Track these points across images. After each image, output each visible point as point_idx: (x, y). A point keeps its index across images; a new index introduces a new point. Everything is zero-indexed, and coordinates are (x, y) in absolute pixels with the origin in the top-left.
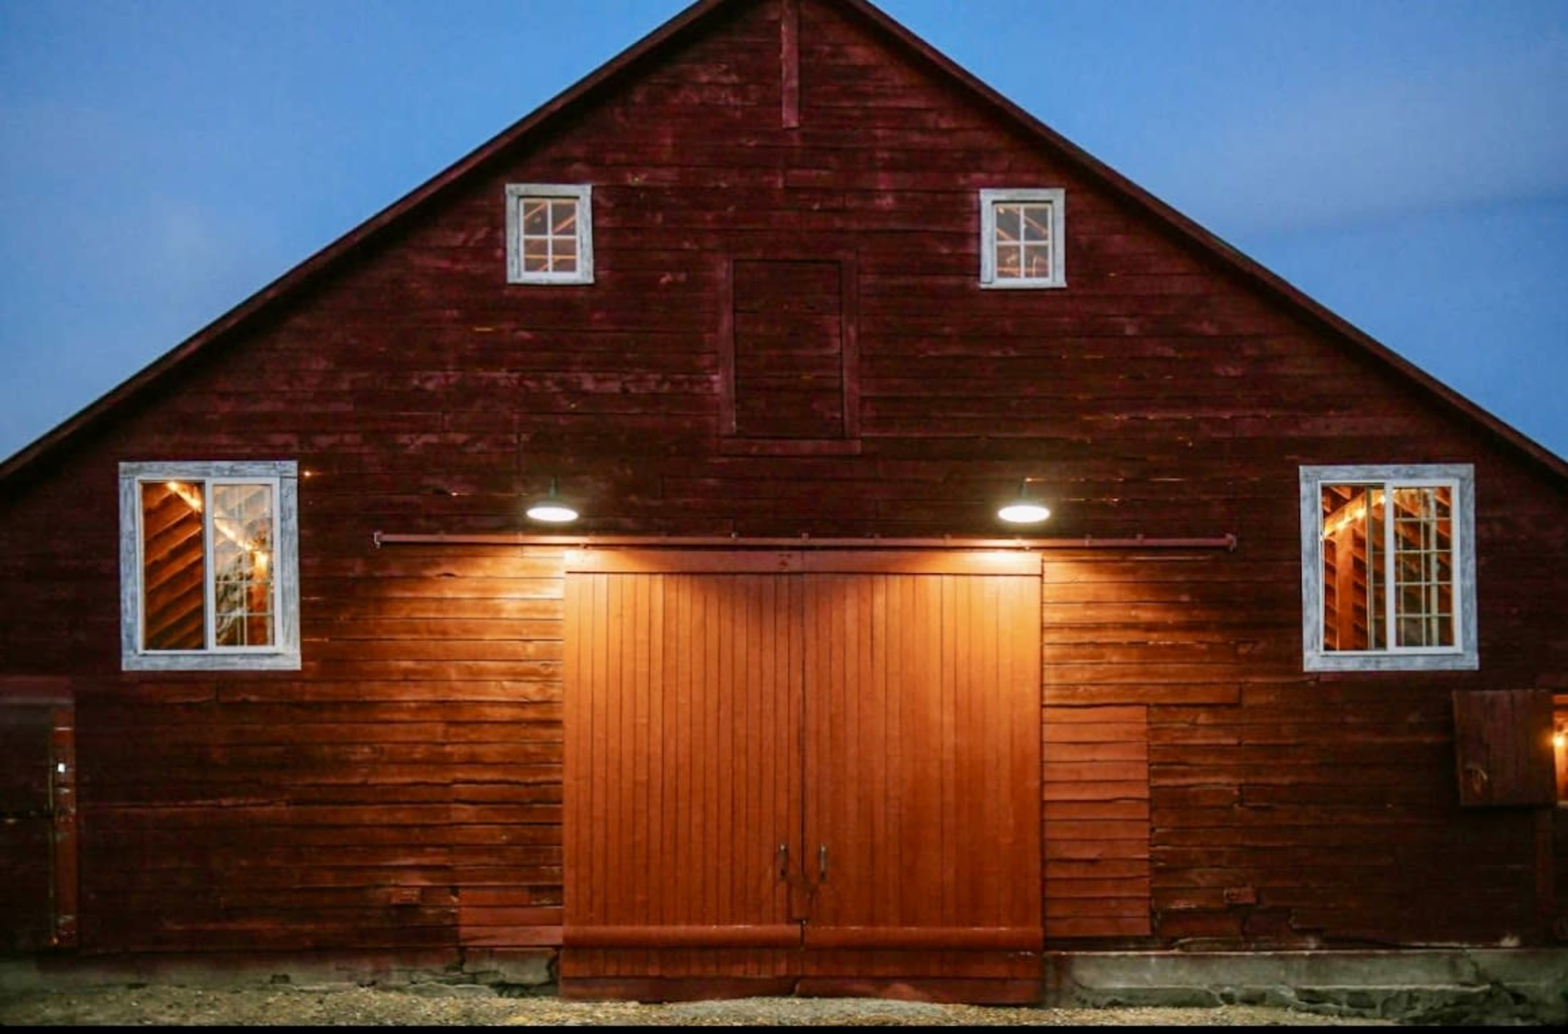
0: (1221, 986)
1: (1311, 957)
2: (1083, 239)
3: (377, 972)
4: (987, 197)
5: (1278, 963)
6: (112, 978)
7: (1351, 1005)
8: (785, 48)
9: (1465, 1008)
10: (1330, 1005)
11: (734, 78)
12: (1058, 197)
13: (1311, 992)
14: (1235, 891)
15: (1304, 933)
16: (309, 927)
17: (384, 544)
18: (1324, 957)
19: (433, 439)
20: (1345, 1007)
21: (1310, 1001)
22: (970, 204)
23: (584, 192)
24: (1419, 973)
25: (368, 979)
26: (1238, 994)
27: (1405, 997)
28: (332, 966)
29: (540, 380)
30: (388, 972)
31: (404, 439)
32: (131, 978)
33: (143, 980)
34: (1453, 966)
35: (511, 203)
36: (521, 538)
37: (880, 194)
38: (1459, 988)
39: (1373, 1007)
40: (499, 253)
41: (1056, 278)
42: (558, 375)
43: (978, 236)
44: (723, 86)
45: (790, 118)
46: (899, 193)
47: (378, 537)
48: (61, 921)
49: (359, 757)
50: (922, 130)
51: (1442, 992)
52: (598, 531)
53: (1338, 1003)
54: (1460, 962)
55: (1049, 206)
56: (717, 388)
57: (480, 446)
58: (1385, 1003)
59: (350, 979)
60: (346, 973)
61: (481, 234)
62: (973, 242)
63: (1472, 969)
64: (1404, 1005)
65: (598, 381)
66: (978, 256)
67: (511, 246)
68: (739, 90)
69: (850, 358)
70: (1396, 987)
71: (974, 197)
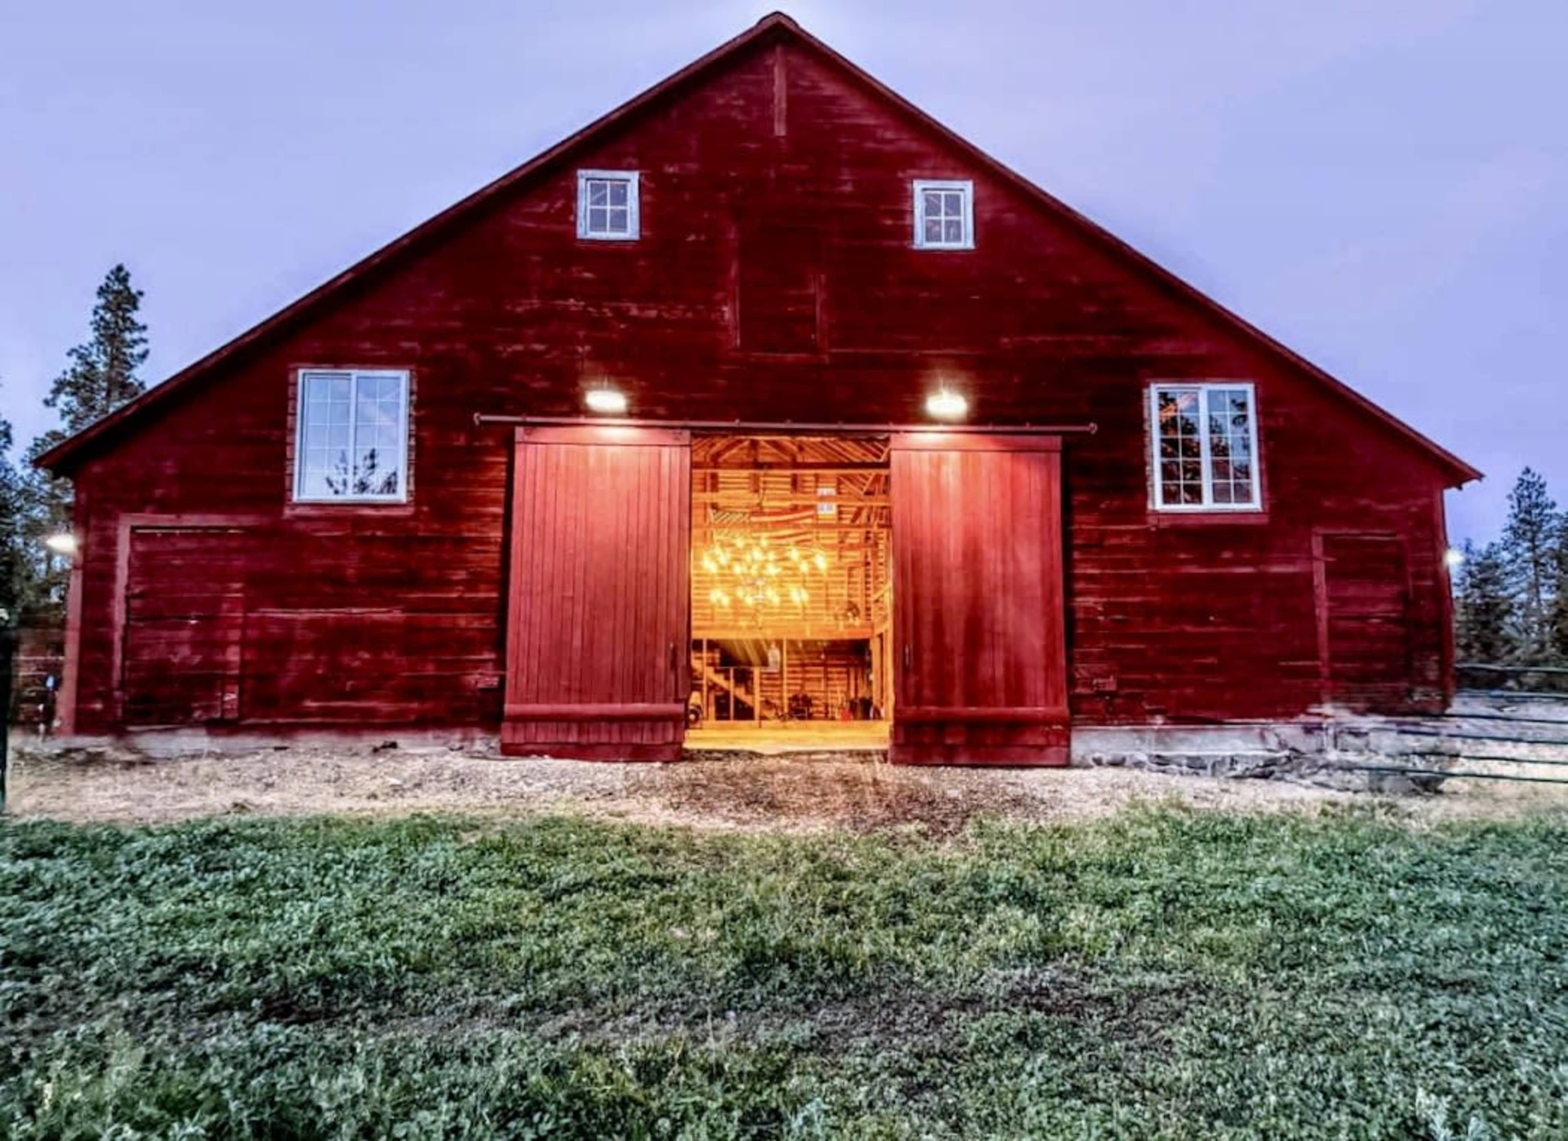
0: (1093, 751)
1: (1159, 731)
2: (987, 216)
3: (463, 740)
4: (918, 186)
5: (1135, 735)
6: (264, 742)
7: (1190, 767)
8: (777, 82)
9: (1272, 768)
10: (1174, 767)
11: (741, 102)
12: (968, 187)
13: (1159, 757)
14: (1101, 681)
15: (1153, 713)
16: (415, 705)
17: (483, 423)
18: (1168, 731)
19: (519, 347)
20: (1185, 769)
21: (1159, 764)
22: (906, 190)
23: (633, 178)
24: (1239, 743)
25: (458, 745)
26: (1106, 758)
27: (1228, 761)
28: (430, 735)
29: (599, 307)
30: (472, 740)
31: (500, 348)
32: (277, 742)
33: (286, 744)
34: (1263, 737)
35: (581, 183)
36: (582, 420)
37: (845, 182)
38: (1268, 754)
39: (1204, 768)
40: (572, 218)
41: (967, 243)
42: (614, 304)
43: (912, 212)
44: (734, 107)
45: (780, 130)
46: (855, 183)
47: (478, 418)
48: (227, 698)
49: (455, 578)
50: (876, 140)
51: (1256, 757)
52: (641, 415)
53: (1180, 765)
54: (1266, 734)
55: (961, 194)
56: (727, 316)
57: (555, 353)
58: (1214, 766)
59: (445, 744)
60: (441, 741)
61: (559, 205)
62: (908, 217)
63: (1276, 739)
64: (1228, 766)
65: (641, 309)
66: (912, 226)
67: (581, 214)
68: (745, 110)
69: (821, 297)
70: (1222, 753)
71: (909, 186)
